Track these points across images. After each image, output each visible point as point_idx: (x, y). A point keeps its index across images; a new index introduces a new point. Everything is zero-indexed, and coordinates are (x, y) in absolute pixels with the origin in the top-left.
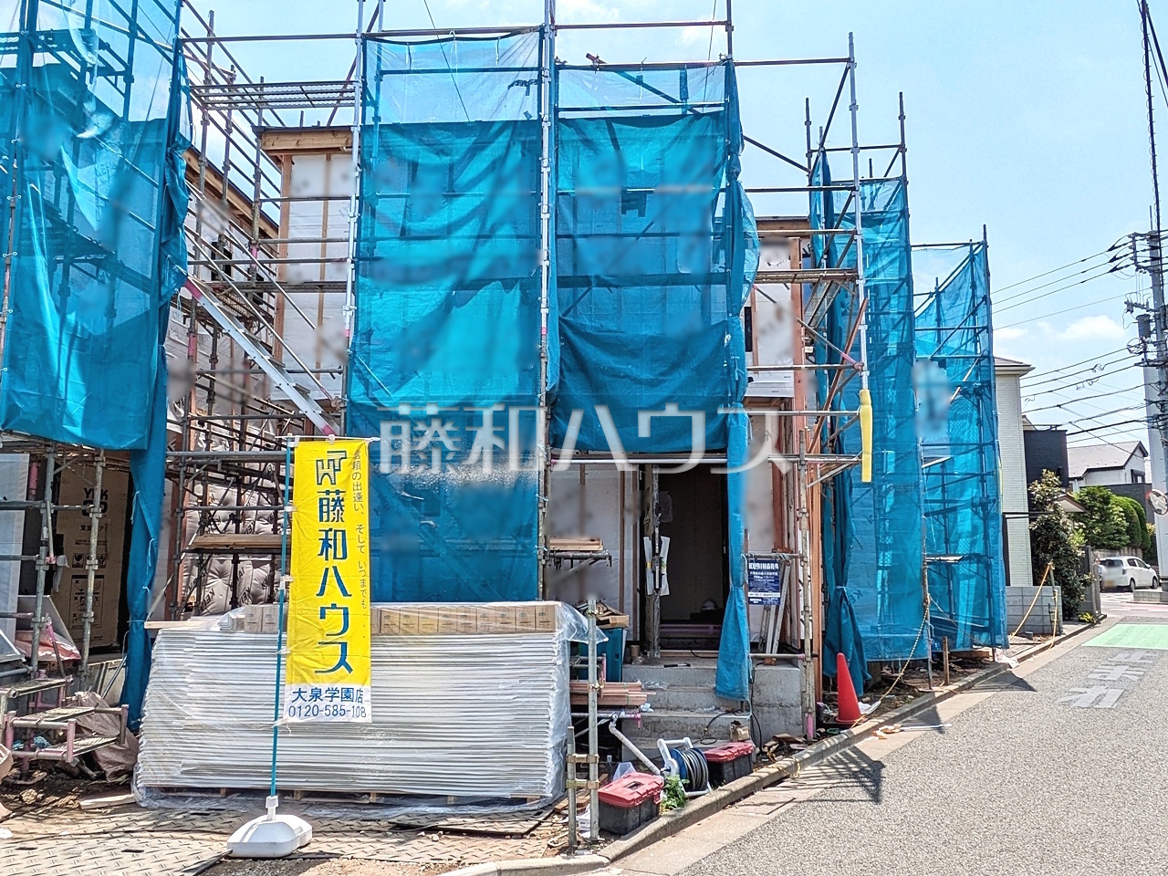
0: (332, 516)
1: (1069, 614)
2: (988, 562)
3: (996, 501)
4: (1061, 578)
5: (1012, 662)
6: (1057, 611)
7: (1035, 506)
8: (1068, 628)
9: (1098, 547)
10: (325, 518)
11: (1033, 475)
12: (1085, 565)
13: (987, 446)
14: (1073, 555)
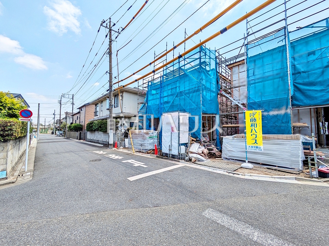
0: (253, 121)
10: (252, 121)
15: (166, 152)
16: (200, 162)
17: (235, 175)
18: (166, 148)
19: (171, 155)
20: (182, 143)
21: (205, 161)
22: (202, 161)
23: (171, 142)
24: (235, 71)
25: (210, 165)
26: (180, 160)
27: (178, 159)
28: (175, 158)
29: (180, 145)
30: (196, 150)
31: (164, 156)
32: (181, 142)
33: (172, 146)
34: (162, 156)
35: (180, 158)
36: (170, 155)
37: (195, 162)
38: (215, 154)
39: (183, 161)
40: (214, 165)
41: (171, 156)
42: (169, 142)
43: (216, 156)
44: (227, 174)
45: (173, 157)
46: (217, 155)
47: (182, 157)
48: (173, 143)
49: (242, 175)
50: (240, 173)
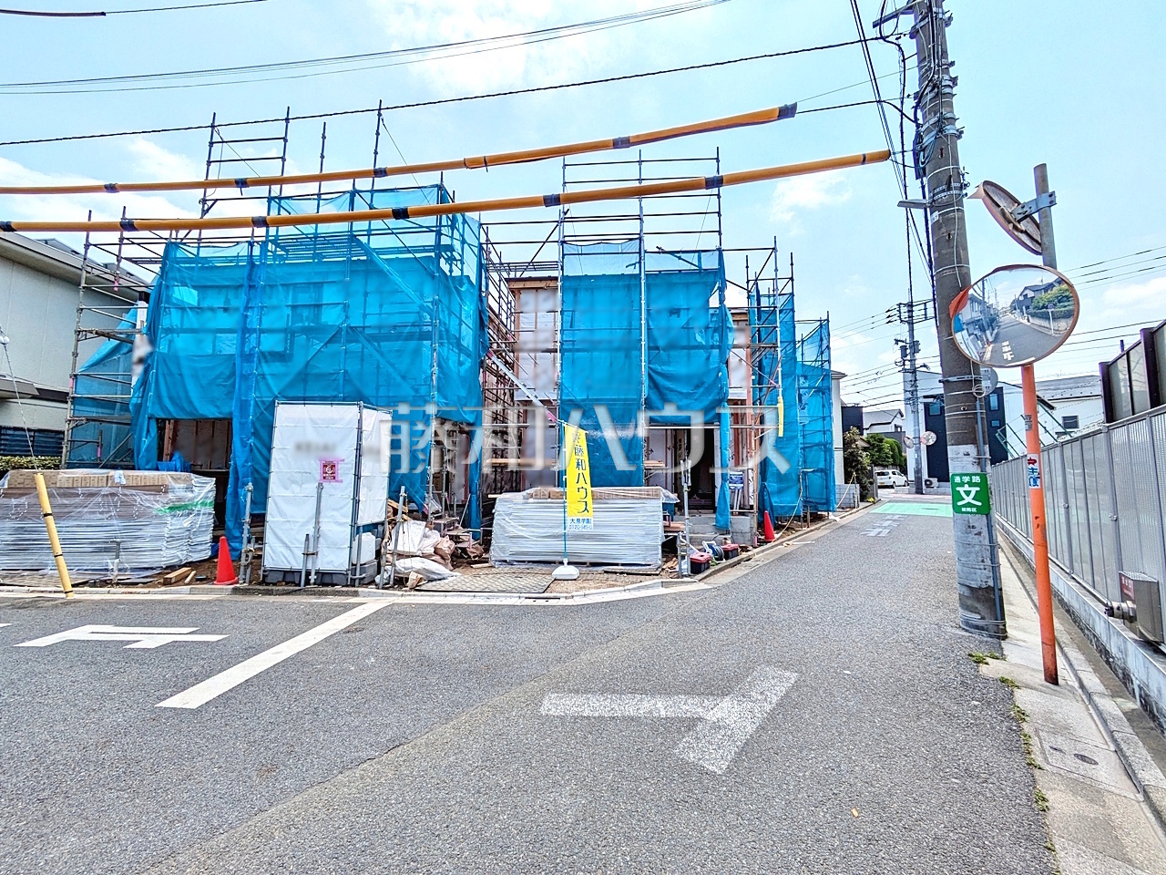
1: (863, 498)
2: (827, 472)
3: (831, 443)
4: (859, 481)
5: (837, 519)
6: (857, 495)
7: (847, 444)
8: (862, 505)
9: (876, 465)
11: (845, 429)
12: (870, 475)
13: (827, 418)
14: (865, 469)
15: (286, 566)
16: (434, 583)
17: (552, 602)
18: (287, 547)
19: (313, 573)
20: (365, 523)
21: (450, 579)
22: (440, 580)
23: (317, 522)
24: (526, 303)
25: (473, 587)
26: (360, 589)
27: (347, 586)
28: (333, 585)
29: (357, 530)
30: (414, 545)
31: (274, 584)
32: (364, 520)
33: (321, 539)
34: (264, 582)
35: (357, 582)
36: (308, 573)
37: (417, 586)
38: (467, 554)
39: (372, 589)
40: (486, 586)
41: (313, 578)
42: (307, 522)
43: (469, 557)
44: (530, 602)
45: (326, 580)
46: (472, 555)
47: (364, 575)
48: (323, 527)
49: (566, 598)
50: (562, 595)
